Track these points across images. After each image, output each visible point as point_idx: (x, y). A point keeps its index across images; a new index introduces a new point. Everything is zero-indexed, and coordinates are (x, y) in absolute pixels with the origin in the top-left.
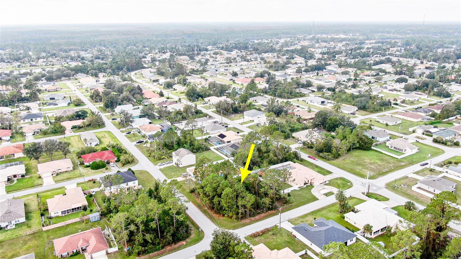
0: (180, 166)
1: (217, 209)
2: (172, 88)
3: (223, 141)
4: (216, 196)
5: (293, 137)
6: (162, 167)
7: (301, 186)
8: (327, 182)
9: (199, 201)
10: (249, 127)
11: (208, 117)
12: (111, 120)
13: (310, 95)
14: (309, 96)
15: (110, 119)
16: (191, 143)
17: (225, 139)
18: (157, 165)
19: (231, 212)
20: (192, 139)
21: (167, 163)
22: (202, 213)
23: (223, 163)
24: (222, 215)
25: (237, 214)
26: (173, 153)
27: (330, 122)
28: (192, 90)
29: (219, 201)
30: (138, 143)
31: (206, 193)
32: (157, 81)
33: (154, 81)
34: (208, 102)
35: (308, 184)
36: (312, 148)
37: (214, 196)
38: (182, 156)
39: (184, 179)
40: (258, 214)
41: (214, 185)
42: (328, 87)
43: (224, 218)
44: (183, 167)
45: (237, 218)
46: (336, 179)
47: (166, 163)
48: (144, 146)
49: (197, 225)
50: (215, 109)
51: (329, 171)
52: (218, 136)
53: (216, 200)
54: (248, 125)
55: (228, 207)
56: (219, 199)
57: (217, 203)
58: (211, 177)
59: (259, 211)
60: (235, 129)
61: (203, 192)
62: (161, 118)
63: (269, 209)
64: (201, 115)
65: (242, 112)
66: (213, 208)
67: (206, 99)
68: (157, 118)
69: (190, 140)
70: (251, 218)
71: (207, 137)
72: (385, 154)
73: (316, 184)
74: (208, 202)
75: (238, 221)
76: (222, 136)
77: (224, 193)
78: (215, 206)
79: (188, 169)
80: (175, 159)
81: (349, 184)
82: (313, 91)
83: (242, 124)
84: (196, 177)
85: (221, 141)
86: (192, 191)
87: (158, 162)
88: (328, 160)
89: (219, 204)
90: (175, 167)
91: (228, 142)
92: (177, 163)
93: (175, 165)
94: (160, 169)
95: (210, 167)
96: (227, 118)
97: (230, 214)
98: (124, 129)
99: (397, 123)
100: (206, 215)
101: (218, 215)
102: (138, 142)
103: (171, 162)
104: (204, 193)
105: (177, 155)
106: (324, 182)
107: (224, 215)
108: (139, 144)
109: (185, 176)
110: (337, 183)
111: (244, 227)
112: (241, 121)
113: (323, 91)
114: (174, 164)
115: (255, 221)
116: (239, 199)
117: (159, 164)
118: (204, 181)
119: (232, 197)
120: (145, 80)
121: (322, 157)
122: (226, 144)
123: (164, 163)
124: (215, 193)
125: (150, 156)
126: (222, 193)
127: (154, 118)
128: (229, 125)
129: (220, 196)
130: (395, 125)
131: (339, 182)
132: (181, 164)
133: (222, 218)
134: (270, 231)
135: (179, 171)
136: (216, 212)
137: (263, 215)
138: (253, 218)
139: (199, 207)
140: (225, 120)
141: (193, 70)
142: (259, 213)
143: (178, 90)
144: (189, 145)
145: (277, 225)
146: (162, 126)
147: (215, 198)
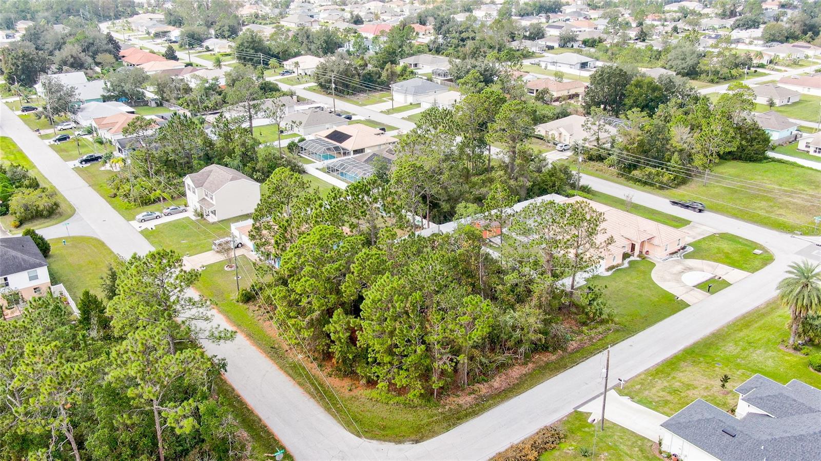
0: (212, 219)
1: (344, 361)
2: (201, 46)
3: (343, 149)
4: (340, 310)
5: (540, 138)
6: (151, 225)
7: (615, 263)
8: (690, 249)
9: (272, 329)
10: (410, 118)
11: (295, 97)
12: (20, 113)
13: (545, 54)
14: (544, 56)
15: (17, 110)
16: (244, 154)
17: (348, 145)
18: (134, 219)
19: (400, 368)
20: (250, 142)
21: (168, 211)
22: (289, 378)
23: (355, 189)
24: (364, 381)
25: (426, 375)
26: (188, 180)
27: (636, 91)
28: (250, 40)
29: (353, 331)
30: (86, 161)
31: (297, 302)
32: (165, 33)
33: (157, 35)
34: (295, 70)
35: (632, 258)
36: (600, 159)
37: (330, 312)
38: (215, 187)
39: (220, 258)
40: (497, 367)
41: (329, 269)
42: (582, 39)
43: (374, 393)
44: (219, 222)
45: (428, 395)
46: (712, 237)
47: (165, 211)
48: (103, 168)
49: (265, 429)
50: (313, 84)
51: (676, 218)
52: (327, 137)
53: (338, 324)
54: (406, 114)
55: (390, 351)
56: (352, 320)
57: (344, 336)
58: (314, 238)
59: (501, 358)
60: (370, 123)
61: (285, 297)
62: (165, 104)
63: (538, 348)
64: (278, 94)
65: (386, 86)
66: (328, 356)
67: (288, 64)
68: (153, 104)
69: (243, 144)
70: (476, 386)
71: (296, 141)
72: (811, 169)
73: (657, 255)
74: (306, 334)
75: (429, 401)
76: (339, 137)
77: (370, 295)
78: (336, 349)
79: (234, 228)
80: (193, 199)
81: (757, 251)
82: (551, 48)
83: (388, 112)
84: (258, 247)
85: (337, 148)
86: (248, 298)
87: (139, 209)
88: (661, 188)
89: (353, 340)
90: (193, 222)
91: (356, 152)
92: (199, 210)
93: (194, 218)
94: (142, 232)
95: (308, 205)
96: (348, 101)
97: (401, 380)
98: (50, 131)
99: (791, 101)
100: (300, 384)
101: (347, 382)
102: (85, 158)
103: (182, 208)
104: (289, 302)
105: (199, 184)
106: (679, 247)
107: (371, 383)
108: (88, 164)
109: (224, 249)
110: (720, 250)
111: (455, 425)
112: (387, 105)
113: (572, 46)
114: (190, 214)
115: (492, 397)
116: (433, 316)
117: (140, 217)
118: (288, 254)
119: (407, 313)
120: (135, 35)
121: (640, 181)
122: (352, 156)
123: (158, 214)
124: (333, 298)
125: (115, 195)
126: (361, 298)
127: (146, 104)
128: (354, 114)
129: (355, 309)
130: (787, 105)
131: (726, 246)
132: (214, 213)
133: (364, 393)
134: (565, 437)
135: (205, 232)
136: (340, 370)
137: (516, 372)
138: (483, 389)
139: (274, 352)
140: (342, 105)
141: (257, 16)
142: (503, 365)
143: (216, 51)
144: (239, 158)
145: (579, 410)
146: (162, 117)
147: (335, 317)
